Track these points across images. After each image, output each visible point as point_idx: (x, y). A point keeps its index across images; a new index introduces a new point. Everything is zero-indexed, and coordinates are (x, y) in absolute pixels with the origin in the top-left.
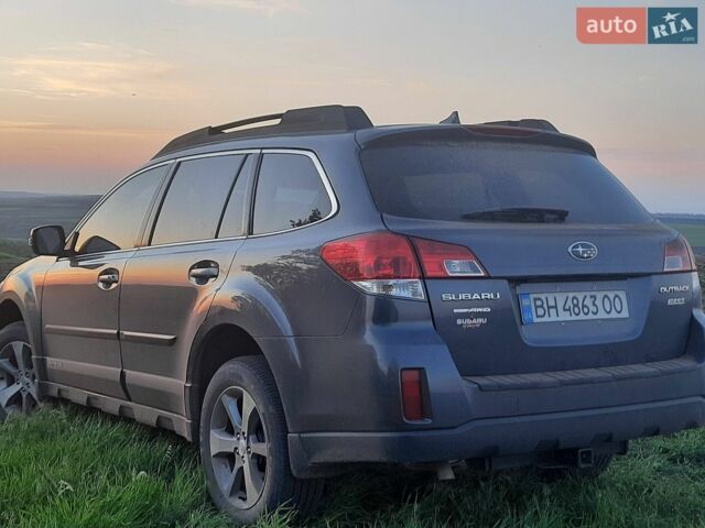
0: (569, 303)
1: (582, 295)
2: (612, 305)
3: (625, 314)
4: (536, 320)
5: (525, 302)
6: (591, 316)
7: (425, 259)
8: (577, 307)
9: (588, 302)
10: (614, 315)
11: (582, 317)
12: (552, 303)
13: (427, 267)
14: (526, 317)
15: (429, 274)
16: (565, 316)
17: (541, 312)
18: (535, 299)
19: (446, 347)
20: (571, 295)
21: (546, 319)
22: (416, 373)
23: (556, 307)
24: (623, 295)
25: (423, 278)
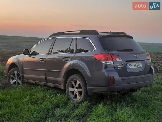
0: (134, 65)
1: (135, 63)
2: (140, 65)
3: (141, 67)
4: (129, 68)
5: (127, 65)
6: (137, 67)
7: (113, 58)
8: (135, 66)
9: (136, 65)
10: (140, 67)
11: (135, 67)
12: (131, 65)
13: (113, 59)
14: (128, 67)
15: (114, 60)
16: (133, 67)
17: (130, 66)
18: (129, 64)
19: (117, 72)
20: (134, 64)
21: (130, 68)
22: (112, 77)
23: (132, 66)
24: (141, 63)
25: (113, 61)
